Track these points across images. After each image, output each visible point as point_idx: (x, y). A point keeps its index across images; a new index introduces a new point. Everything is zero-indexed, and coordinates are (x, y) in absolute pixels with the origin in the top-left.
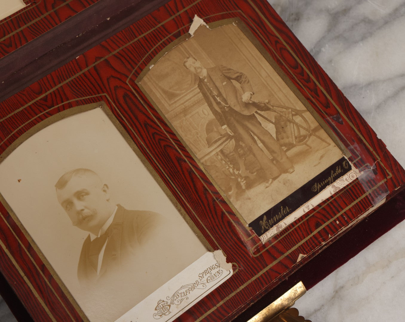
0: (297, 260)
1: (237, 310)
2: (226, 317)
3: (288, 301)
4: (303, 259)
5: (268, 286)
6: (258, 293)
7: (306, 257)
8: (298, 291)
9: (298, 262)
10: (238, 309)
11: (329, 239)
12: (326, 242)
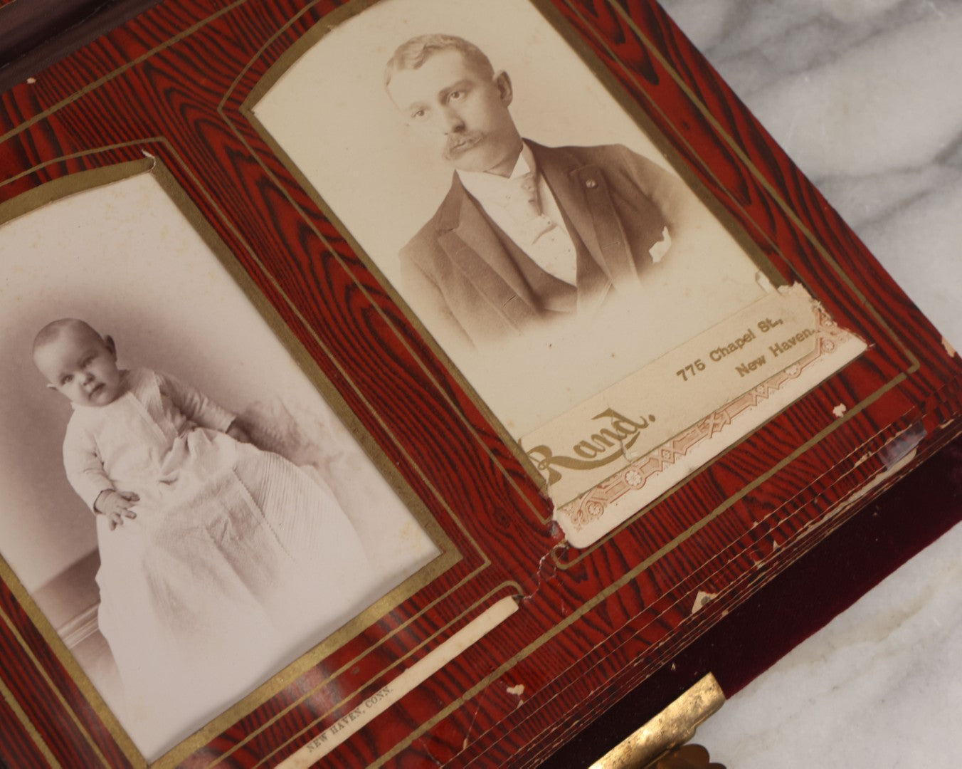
0: (692, 608)
1: (538, 739)
2: (511, 757)
3: (678, 726)
4: (707, 605)
5: (617, 676)
6: (592, 693)
7: (714, 600)
8: (703, 698)
9: (695, 615)
10: (542, 736)
11: (774, 554)
12: (765, 561)
